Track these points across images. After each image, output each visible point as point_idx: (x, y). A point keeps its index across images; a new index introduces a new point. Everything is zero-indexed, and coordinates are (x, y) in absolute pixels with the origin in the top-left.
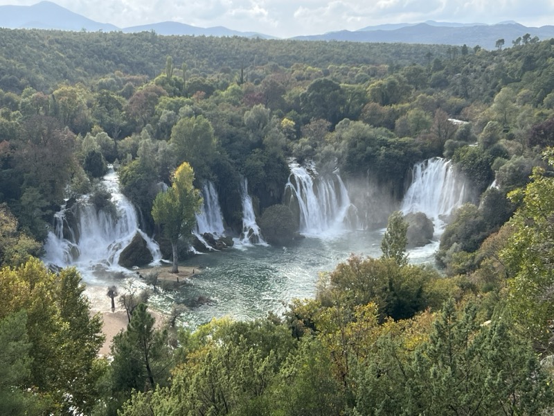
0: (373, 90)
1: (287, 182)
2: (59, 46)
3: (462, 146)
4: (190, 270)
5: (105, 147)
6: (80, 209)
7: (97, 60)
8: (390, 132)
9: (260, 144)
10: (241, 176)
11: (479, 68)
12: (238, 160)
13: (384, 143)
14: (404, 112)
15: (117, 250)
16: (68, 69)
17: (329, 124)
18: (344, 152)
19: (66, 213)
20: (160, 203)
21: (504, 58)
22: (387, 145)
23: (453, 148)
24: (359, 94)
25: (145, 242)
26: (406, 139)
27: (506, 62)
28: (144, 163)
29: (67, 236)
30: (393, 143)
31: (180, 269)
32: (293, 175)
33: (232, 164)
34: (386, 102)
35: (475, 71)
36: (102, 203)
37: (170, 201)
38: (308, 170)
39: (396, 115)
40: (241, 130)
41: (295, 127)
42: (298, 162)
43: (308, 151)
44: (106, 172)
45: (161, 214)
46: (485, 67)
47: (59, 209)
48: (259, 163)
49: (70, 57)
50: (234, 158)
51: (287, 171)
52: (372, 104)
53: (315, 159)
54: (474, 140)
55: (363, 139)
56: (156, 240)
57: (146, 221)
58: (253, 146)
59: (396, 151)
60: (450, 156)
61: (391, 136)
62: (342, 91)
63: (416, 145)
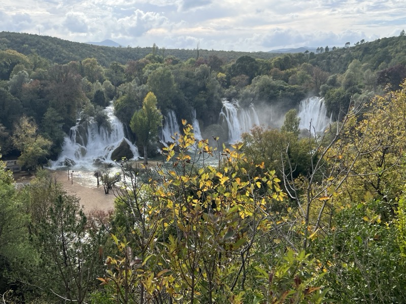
0: (275, 62)
1: (221, 111)
3: (331, 89)
4: (155, 163)
9: (204, 88)
10: (192, 108)
11: (336, 56)
12: (190, 98)
13: (281, 88)
14: (294, 73)
17: (247, 77)
18: (256, 93)
20: (136, 118)
21: (350, 51)
22: (284, 90)
23: (325, 90)
24: (267, 64)
25: (129, 146)
26: (296, 86)
27: (352, 53)
30: (287, 88)
31: (149, 162)
33: (186, 100)
34: (283, 68)
36: (102, 121)
37: (141, 117)
39: (288, 75)
40: (192, 80)
41: (226, 78)
42: (228, 100)
43: (234, 93)
44: (108, 105)
45: (135, 126)
47: (74, 125)
48: (203, 99)
50: (188, 96)
51: (220, 106)
52: (275, 69)
53: (238, 98)
54: (339, 85)
55: (269, 86)
56: (137, 145)
58: (200, 89)
59: (289, 93)
60: (323, 95)
61: (286, 85)
62: (256, 63)
63: (302, 89)
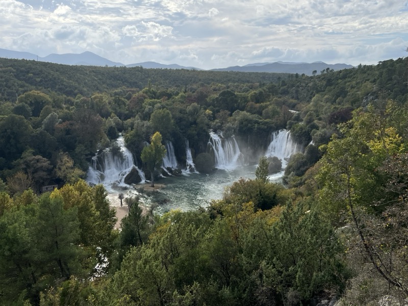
0: (251, 96)
1: (208, 141)
2: (94, 74)
3: (296, 123)
4: (160, 185)
5: (117, 124)
6: (104, 155)
7: (113, 81)
8: (259, 117)
9: (195, 123)
10: (186, 139)
11: (304, 85)
12: (184, 131)
13: (257, 122)
14: (266, 107)
15: (124, 175)
16: (99, 85)
17: (229, 113)
18: (237, 127)
19: (98, 157)
20: (145, 152)
21: (316, 80)
22: (258, 123)
23: (291, 124)
24: (244, 98)
25: (137, 172)
26: (267, 120)
27: (318, 82)
28: (137, 133)
29: (98, 169)
30: (261, 122)
31: (155, 185)
32: (211, 139)
33: (181, 132)
34: (257, 102)
35: (302, 86)
36: (116, 152)
37: (150, 151)
38: (219, 136)
39: (263, 108)
40: (185, 116)
41: (212, 114)
42: (214, 132)
43: (219, 126)
44: (118, 137)
45: (145, 158)
46: (307, 84)
47: (94, 155)
48: (194, 132)
49: (100, 79)
50: (182, 130)
51: (208, 136)
52: (251, 103)
53: (222, 130)
54: (302, 121)
55: (246, 120)
56: (143, 171)
57: (138, 161)
58: (191, 124)
59: (263, 126)
60: (290, 128)
61: (260, 119)
62: (236, 96)
63: (273, 123)
